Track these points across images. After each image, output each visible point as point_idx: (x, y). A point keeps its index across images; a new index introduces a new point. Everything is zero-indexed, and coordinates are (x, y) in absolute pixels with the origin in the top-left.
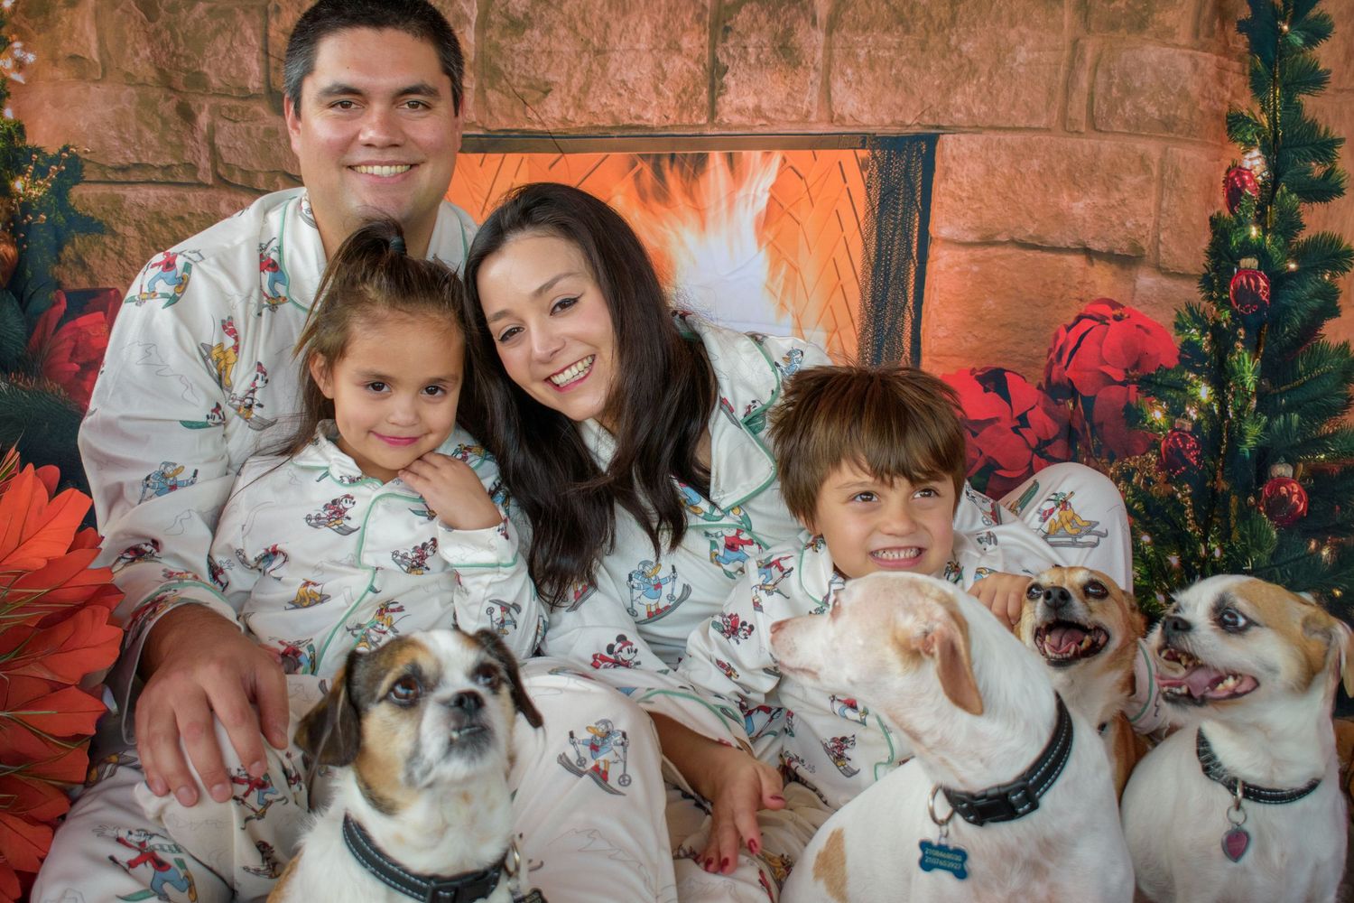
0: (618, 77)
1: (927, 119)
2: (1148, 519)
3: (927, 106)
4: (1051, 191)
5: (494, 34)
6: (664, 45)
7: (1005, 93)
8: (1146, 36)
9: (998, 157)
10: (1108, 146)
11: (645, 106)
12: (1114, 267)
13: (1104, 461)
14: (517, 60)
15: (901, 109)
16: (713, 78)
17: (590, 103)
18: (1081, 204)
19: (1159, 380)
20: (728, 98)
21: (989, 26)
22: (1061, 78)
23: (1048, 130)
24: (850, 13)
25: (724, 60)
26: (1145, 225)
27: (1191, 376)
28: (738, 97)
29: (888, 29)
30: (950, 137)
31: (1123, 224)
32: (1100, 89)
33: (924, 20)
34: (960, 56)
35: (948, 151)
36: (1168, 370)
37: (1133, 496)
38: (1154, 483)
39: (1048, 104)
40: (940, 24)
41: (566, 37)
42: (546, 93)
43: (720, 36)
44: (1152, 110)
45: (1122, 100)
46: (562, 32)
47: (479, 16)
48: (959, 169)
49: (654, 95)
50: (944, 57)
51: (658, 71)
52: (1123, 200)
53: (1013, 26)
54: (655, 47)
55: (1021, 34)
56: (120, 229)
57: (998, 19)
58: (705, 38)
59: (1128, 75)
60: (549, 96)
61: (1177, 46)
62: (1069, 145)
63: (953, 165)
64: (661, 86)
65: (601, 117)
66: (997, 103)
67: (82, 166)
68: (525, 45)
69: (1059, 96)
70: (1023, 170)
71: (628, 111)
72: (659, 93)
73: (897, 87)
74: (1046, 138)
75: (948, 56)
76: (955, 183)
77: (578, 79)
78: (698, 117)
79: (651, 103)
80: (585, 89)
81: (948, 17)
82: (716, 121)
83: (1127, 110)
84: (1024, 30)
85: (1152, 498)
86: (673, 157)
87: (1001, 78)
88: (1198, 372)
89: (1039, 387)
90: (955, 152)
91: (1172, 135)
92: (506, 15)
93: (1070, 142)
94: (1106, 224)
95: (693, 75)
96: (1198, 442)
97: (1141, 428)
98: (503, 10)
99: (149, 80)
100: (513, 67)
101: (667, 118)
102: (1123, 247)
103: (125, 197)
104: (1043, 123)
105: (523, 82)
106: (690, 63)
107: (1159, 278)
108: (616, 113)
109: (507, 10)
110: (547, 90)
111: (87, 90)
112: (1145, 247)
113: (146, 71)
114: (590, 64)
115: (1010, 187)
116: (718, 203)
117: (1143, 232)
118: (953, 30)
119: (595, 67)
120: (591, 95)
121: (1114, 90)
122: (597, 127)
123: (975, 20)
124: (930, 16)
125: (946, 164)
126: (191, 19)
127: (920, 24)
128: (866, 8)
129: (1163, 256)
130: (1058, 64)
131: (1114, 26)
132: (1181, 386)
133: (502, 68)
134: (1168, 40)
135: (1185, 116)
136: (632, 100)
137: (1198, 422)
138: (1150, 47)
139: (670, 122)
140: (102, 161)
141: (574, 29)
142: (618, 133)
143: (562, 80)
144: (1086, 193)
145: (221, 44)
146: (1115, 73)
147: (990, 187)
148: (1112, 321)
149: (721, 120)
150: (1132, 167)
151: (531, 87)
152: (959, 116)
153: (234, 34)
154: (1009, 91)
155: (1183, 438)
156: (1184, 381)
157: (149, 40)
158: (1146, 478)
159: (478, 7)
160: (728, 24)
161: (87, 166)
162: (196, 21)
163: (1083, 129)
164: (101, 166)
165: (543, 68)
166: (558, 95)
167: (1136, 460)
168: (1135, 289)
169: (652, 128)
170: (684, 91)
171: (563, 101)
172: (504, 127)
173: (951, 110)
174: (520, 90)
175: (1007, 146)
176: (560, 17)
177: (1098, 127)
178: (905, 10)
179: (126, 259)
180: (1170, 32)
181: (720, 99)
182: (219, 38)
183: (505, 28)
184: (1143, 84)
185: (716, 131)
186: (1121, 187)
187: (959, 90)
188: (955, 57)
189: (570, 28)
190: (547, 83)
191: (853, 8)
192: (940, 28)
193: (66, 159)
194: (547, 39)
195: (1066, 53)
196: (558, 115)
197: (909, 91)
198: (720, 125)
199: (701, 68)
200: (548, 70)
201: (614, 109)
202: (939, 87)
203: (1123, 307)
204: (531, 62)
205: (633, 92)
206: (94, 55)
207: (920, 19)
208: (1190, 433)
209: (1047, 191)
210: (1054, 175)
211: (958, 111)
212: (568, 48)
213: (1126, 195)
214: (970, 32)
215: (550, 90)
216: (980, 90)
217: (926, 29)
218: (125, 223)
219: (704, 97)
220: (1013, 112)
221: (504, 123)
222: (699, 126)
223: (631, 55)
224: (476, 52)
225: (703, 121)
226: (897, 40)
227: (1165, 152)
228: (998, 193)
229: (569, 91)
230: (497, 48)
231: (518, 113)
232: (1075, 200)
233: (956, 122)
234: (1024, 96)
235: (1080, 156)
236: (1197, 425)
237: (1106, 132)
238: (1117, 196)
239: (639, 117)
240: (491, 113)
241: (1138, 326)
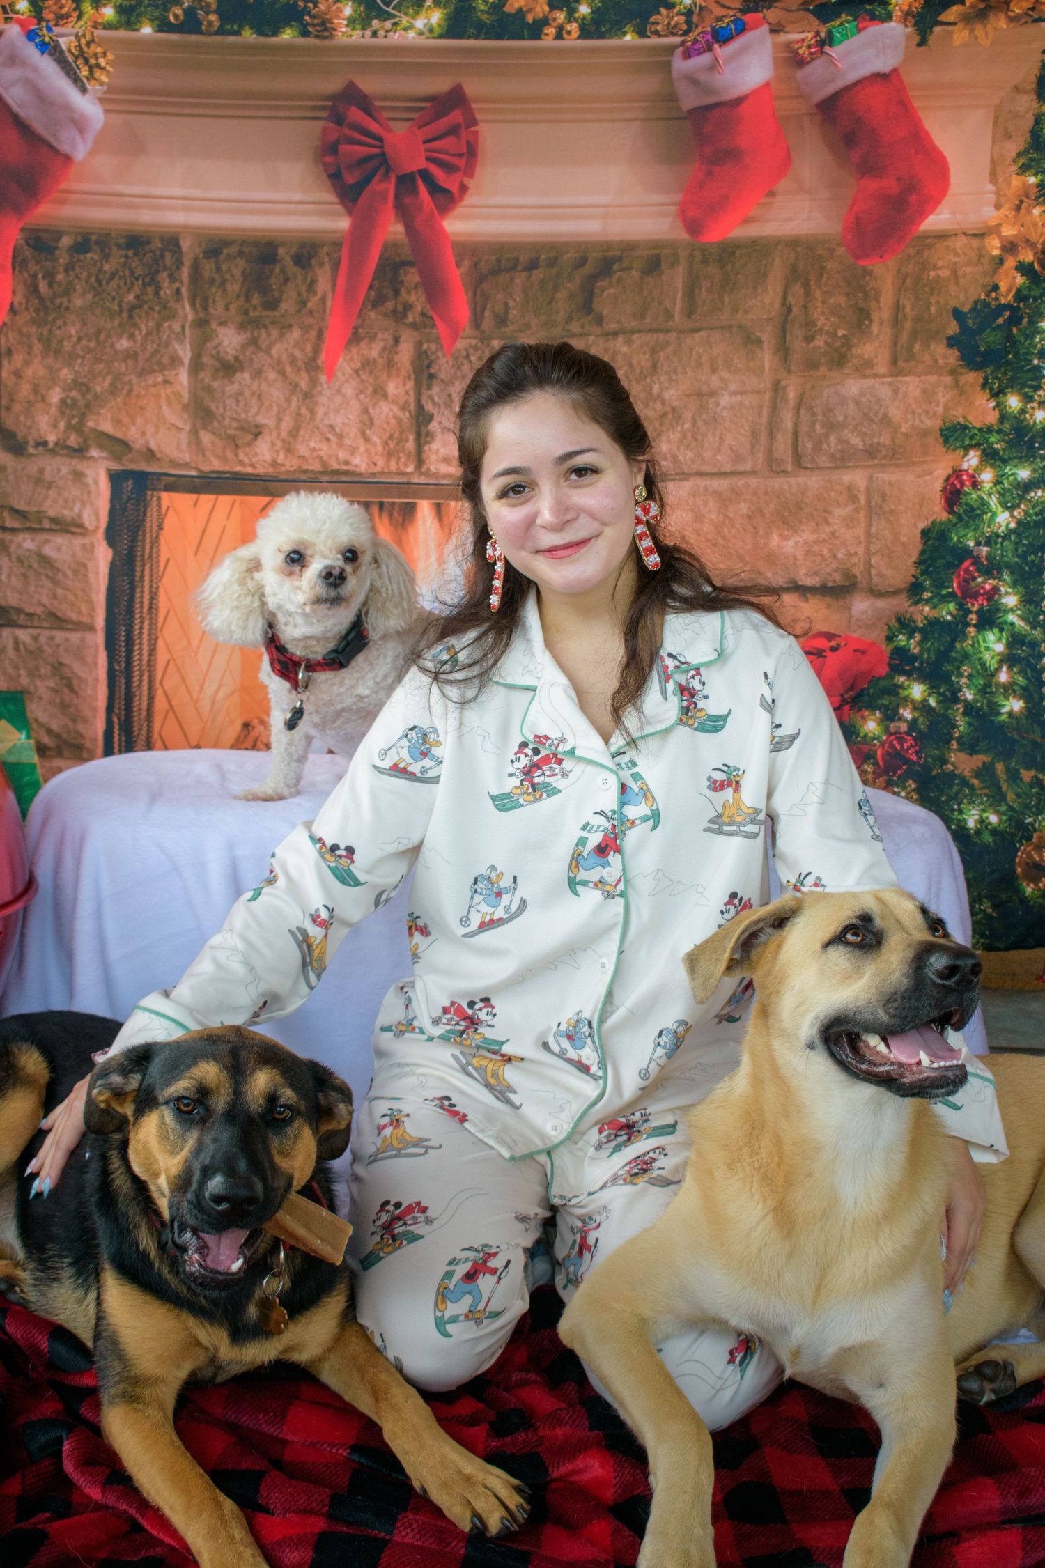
0: (326, 422)
4: (761, 532)
5: (206, 376)
6: (370, 391)
7: (710, 438)
8: (846, 371)
9: (705, 503)
10: (813, 482)
11: (353, 451)
12: (828, 599)
14: (228, 402)
16: (419, 426)
17: (298, 447)
18: (791, 543)
19: (872, 690)
20: (434, 446)
21: (690, 373)
22: (764, 420)
23: (754, 473)
25: (429, 407)
26: (856, 553)
27: (902, 679)
28: (444, 446)
31: (835, 556)
32: (804, 428)
34: (663, 403)
36: (879, 679)
39: (753, 447)
40: (641, 372)
41: (276, 380)
42: (257, 435)
43: (425, 382)
44: (856, 441)
45: (827, 436)
46: (272, 375)
47: (192, 359)
49: (361, 441)
50: (647, 406)
51: (365, 417)
52: (833, 533)
53: (714, 370)
54: (361, 392)
55: (722, 380)
57: (699, 365)
58: (410, 384)
59: (830, 410)
60: (260, 438)
61: (876, 376)
62: (776, 485)
64: (368, 432)
65: (311, 461)
66: (702, 447)
68: (236, 387)
69: (763, 438)
70: (731, 515)
71: (337, 456)
72: (367, 439)
74: (753, 481)
75: (651, 405)
77: (287, 423)
78: (406, 465)
79: (358, 448)
80: (294, 433)
81: (649, 365)
82: (423, 470)
83: (832, 445)
84: (725, 375)
86: (381, 505)
87: (706, 423)
88: (908, 674)
91: (876, 462)
92: (217, 358)
93: (777, 483)
94: (818, 559)
95: (399, 421)
96: (915, 739)
98: (214, 352)
100: (225, 409)
101: (375, 464)
102: (838, 578)
104: (748, 466)
105: (235, 424)
106: (395, 409)
107: (873, 600)
108: (325, 458)
109: (218, 353)
110: (257, 431)
112: (858, 574)
114: (299, 408)
115: (719, 533)
116: (428, 555)
117: (855, 560)
118: (655, 378)
119: (303, 411)
120: (300, 439)
121: (818, 427)
122: (306, 471)
123: (676, 367)
124: (631, 365)
129: (876, 579)
130: (761, 407)
131: (812, 365)
132: (894, 690)
133: (214, 409)
134: (868, 372)
135: (888, 442)
136: (340, 445)
137: (914, 720)
138: (851, 381)
139: (378, 469)
141: (282, 373)
142: (326, 478)
143: (271, 422)
144: (796, 531)
146: (818, 410)
147: (698, 535)
148: (828, 653)
149: (428, 469)
150: (840, 499)
151: (241, 429)
152: (665, 464)
154: (714, 434)
155: (901, 740)
156: (896, 686)
159: (192, 350)
160: (432, 371)
163: (789, 468)
165: (254, 411)
166: (268, 438)
168: (851, 617)
169: (360, 474)
170: (391, 437)
171: (273, 444)
172: (216, 469)
174: (231, 432)
175: (715, 492)
176: (269, 360)
177: (804, 465)
180: (869, 364)
181: (426, 448)
183: (217, 370)
184: (846, 417)
185: (423, 480)
186: (831, 520)
187: (663, 437)
188: (658, 406)
189: (279, 372)
190: (257, 426)
194: (256, 383)
195: (768, 396)
196: (268, 457)
198: (428, 474)
199: (407, 415)
200: (258, 413)
201: (322, 453)
203: (839, 636)
204: (242, 404)
205: (340, 437)
208: (907, 733)
209: (757, 533)
210: (763, 515)
212: (277, 393)
213: (836, 527)
214: (671, 379)
215: (260, 433)
216: (684, 437)
219: (410, 445)
220: (719, 457)
221: (217, 465)
222: (405, 474)
223: (338, 399)
224: (190, 392)
225: (410, 469)
227: (871, 479)
228: (707, 540)
229: (279, 434)
230: (209, 389)
231: (230, 455)
232: (783, 538)
234: (729, 440)
235: (788, 495)
236: (913, 724)
237: (812, 469)
238: (828, 529)
239: (347, 463)
240: (204, 455)
241: (855, 651)
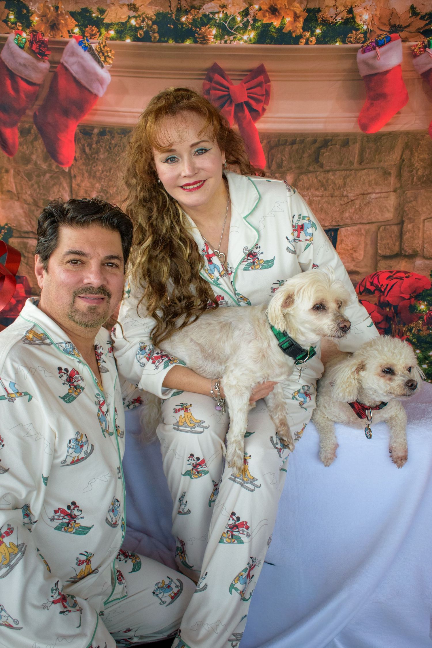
1: (334, 223)
2: (419, 344)
3: (334, 218)
7: (366, 210)
13: (402, 326)
15: (323, 220)
19: (424, 294)
21: (360, 187)
24: (301, 183)
29: (317, 189)
30: (343, 229)
33: (332, 185)
34: (347, 198)
35: (343, 234)
36: (427, 290)
37: (412, 337)
38: (421, 331)
40: (339, 187)
48: (347, 239)
50: (341, 200)
53: (370, 185)
55: (373, 188)
56: (26, 254)
57: (364, 183)
63: (344, 238)
66: (363, 213)
67: (12, 231)
73: (322, 212)
75: (343, 199)
76: (345, 244)
81: (343, 183)
84: (375, 187)
85: (420, 337)
87: (365, 205)
89: (376, 304)
90: (345, 234)
97: (416, 313)
99: (31, 203)
102: (410, 252)
103: (28, 243)
107: (424, 260)
111: (14, 203)
112: (419, 250)
113: (30, 200)
117: (418, 245)
118: (345, 189)
123: (354, 184)
124: (335, 183)
125: (342, 239)
126: (44, 180)
127: (331, 186)
128: (308, 181)
129: (426, 252)
140: (20, 229)
145: (55, 189)
148: (405, 279)
152: (347, 220)
153: (60, 186)
154: (368, 209)
157: (30, 188)
158: (418, 330)
161: (14, 231)
162: (46, 180)
164: (19, 231)
167: (413, 324)
168: (415, 266)
173: (344, 219)
178: (324, 181)
179: (29, 266)
182: (55, 187)
187: (347, 211)
188: (345, 199)
191: (302, 181)
192: (339, 188)
193: (7, 228)
197: (326, 213)
202: (339, 211)
203: (410, 273)
206: (14, 190)
207: (331, 185)
211: (347, 219)
214: (352, 189)
216: (356, 210)
217: (333, 189)
218: (28, 252)
226: (321, 193)
233: (346, 223)
241: (416, 278)
